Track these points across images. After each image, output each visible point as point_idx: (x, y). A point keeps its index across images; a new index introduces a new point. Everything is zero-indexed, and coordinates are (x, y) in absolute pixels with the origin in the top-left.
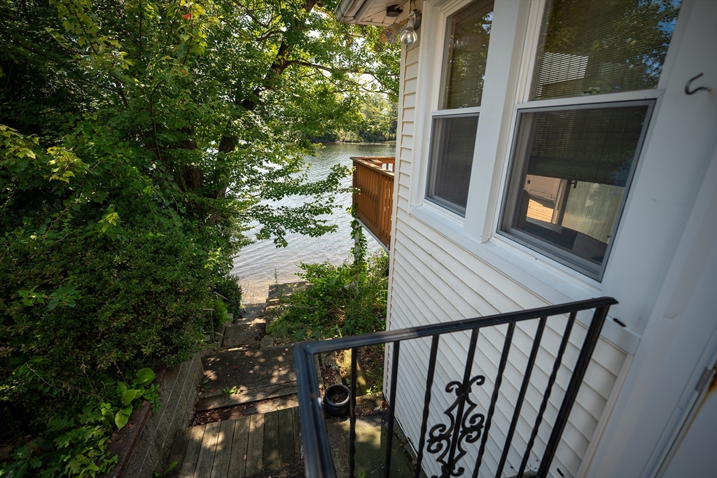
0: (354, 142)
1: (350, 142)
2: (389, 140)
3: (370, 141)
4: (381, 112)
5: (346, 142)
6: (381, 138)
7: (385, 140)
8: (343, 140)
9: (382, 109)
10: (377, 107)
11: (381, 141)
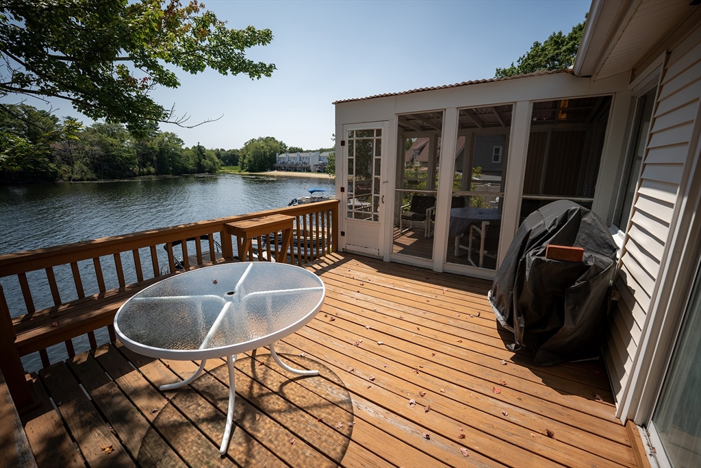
0: (88, 180)
1: (81, 179)
2: (140, 175)
3: (114, 178)
4: (123, 144)
5: (74, 180)
6: (128, 173)
7: (135, 175)
8: (70, 178)
9: (123, 141)
10: (116, 138)
11: (129, 177)
